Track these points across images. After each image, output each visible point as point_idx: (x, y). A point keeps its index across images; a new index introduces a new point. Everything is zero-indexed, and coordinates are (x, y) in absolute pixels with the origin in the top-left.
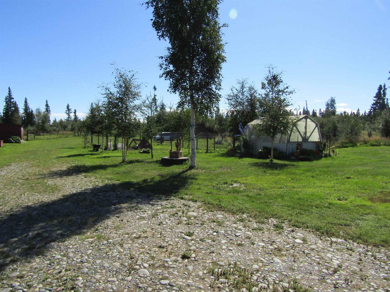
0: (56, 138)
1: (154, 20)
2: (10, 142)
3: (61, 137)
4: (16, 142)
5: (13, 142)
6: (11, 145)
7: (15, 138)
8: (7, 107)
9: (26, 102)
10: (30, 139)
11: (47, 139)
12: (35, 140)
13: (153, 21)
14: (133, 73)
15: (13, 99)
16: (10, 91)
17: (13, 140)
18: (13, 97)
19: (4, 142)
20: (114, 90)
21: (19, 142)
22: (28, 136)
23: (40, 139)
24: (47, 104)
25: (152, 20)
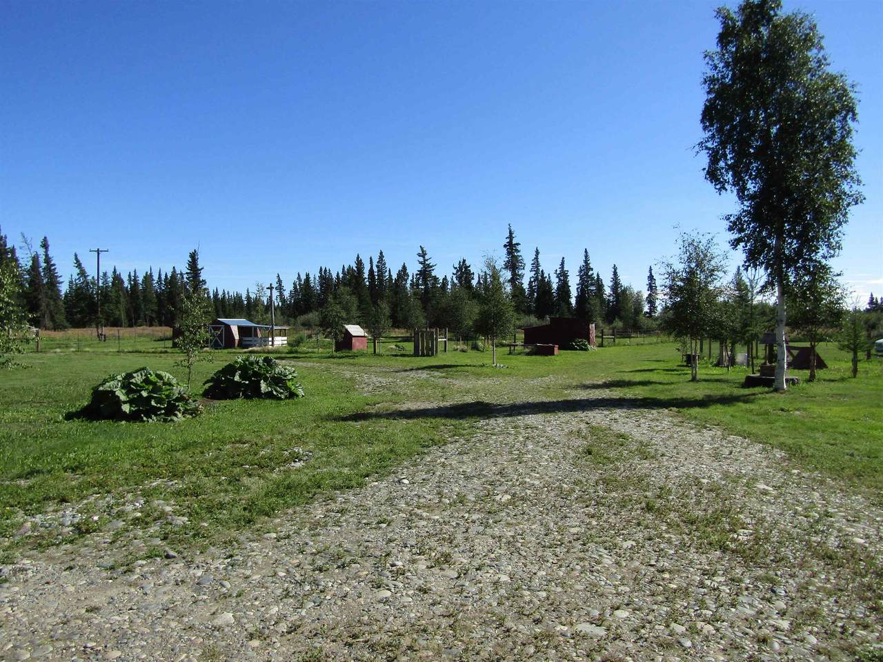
0: (655, 343)
1: (707, 169)
2: (573, 348)
3: (666, 342)
4: (581, 349)
5: (576, 349)
6: (571, 353)
7: (580, 342)
8: (582, 285)
9: (615, 273)
10: (606, 344)
11: (638, 345)
12: (615, 345)
13: (705, 171)
14: (709, 237)
15: (592, 269)
16: (586, 256)
17: (577, 345)
18: (591, 266)
19: (559, 349)
20: (679, 267)
21: (586, 350)
22: (603, 338)
23: (624, 345)
24: (651, 274)
25: (704, 169)
